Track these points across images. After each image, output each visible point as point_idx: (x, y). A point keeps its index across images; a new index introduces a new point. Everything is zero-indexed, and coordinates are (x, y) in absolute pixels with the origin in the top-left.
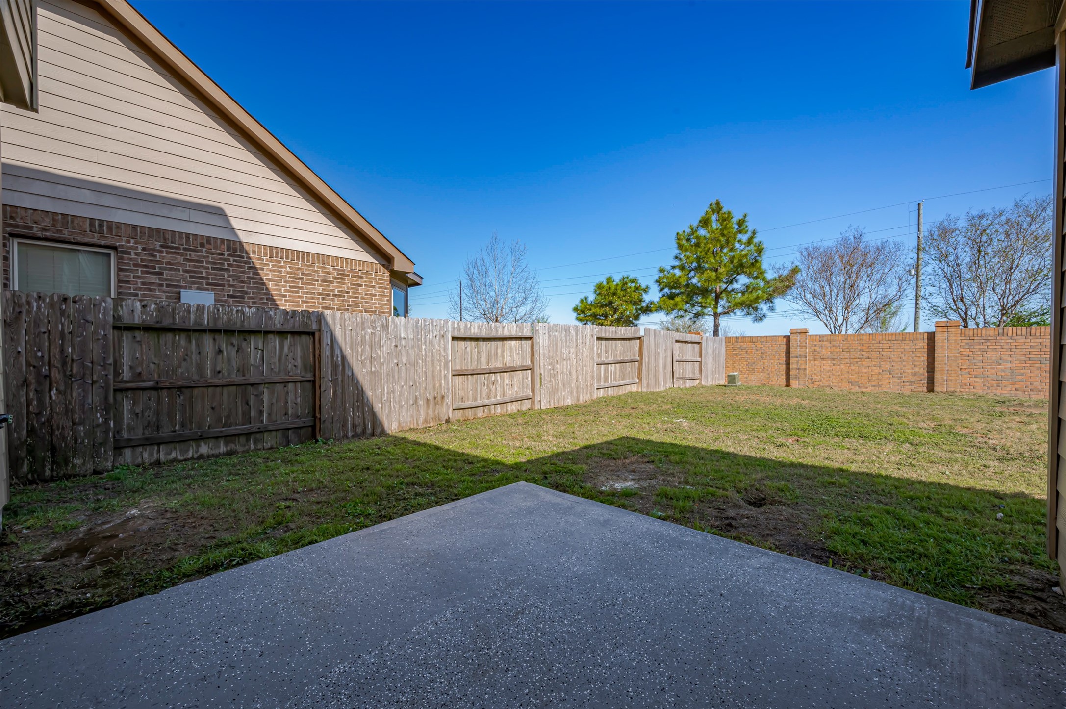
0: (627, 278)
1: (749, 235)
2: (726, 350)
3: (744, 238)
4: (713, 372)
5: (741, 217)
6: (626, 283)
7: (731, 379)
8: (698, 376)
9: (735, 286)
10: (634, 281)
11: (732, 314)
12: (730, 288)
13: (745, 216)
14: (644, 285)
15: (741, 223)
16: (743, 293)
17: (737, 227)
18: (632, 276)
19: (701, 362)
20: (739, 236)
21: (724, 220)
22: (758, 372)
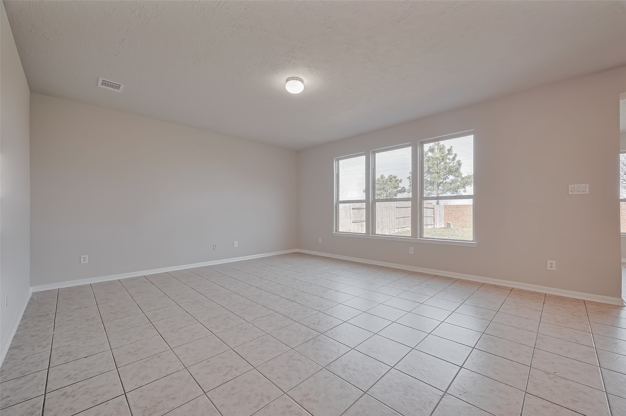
0: (392, 175)
1: (453, 155)
2: (445, 211)
3: (451, 157)
4: (439, 222)
5: (450, 148)
6: (392, 179)
7: (448, 225)
8: (433, 223)
9: (447, 180)
10: (395, 177)
11: (445, 193)
12: (444, 181)
13: (451, 147)
14: (399, 179)
15: (450, 150)
16: (451, 184)
17: (447, 152)
18: (394, 175)
19: (434, 217)
20: (449, 156)
21: (441, 149)
22: (460, 221)
